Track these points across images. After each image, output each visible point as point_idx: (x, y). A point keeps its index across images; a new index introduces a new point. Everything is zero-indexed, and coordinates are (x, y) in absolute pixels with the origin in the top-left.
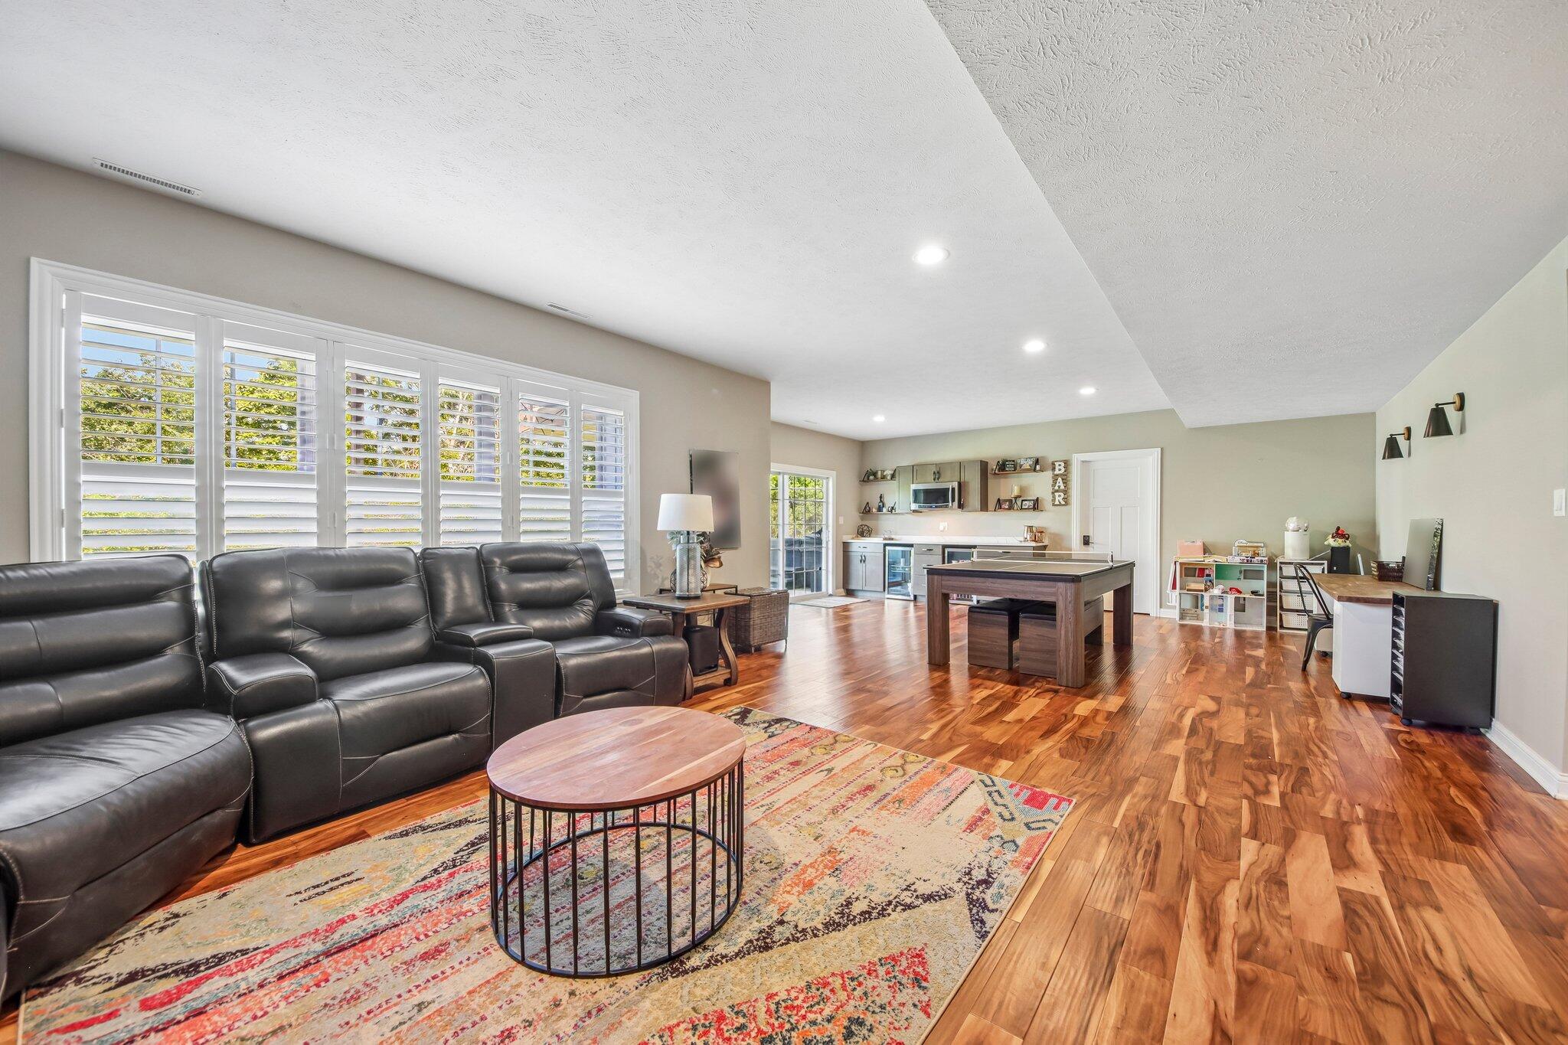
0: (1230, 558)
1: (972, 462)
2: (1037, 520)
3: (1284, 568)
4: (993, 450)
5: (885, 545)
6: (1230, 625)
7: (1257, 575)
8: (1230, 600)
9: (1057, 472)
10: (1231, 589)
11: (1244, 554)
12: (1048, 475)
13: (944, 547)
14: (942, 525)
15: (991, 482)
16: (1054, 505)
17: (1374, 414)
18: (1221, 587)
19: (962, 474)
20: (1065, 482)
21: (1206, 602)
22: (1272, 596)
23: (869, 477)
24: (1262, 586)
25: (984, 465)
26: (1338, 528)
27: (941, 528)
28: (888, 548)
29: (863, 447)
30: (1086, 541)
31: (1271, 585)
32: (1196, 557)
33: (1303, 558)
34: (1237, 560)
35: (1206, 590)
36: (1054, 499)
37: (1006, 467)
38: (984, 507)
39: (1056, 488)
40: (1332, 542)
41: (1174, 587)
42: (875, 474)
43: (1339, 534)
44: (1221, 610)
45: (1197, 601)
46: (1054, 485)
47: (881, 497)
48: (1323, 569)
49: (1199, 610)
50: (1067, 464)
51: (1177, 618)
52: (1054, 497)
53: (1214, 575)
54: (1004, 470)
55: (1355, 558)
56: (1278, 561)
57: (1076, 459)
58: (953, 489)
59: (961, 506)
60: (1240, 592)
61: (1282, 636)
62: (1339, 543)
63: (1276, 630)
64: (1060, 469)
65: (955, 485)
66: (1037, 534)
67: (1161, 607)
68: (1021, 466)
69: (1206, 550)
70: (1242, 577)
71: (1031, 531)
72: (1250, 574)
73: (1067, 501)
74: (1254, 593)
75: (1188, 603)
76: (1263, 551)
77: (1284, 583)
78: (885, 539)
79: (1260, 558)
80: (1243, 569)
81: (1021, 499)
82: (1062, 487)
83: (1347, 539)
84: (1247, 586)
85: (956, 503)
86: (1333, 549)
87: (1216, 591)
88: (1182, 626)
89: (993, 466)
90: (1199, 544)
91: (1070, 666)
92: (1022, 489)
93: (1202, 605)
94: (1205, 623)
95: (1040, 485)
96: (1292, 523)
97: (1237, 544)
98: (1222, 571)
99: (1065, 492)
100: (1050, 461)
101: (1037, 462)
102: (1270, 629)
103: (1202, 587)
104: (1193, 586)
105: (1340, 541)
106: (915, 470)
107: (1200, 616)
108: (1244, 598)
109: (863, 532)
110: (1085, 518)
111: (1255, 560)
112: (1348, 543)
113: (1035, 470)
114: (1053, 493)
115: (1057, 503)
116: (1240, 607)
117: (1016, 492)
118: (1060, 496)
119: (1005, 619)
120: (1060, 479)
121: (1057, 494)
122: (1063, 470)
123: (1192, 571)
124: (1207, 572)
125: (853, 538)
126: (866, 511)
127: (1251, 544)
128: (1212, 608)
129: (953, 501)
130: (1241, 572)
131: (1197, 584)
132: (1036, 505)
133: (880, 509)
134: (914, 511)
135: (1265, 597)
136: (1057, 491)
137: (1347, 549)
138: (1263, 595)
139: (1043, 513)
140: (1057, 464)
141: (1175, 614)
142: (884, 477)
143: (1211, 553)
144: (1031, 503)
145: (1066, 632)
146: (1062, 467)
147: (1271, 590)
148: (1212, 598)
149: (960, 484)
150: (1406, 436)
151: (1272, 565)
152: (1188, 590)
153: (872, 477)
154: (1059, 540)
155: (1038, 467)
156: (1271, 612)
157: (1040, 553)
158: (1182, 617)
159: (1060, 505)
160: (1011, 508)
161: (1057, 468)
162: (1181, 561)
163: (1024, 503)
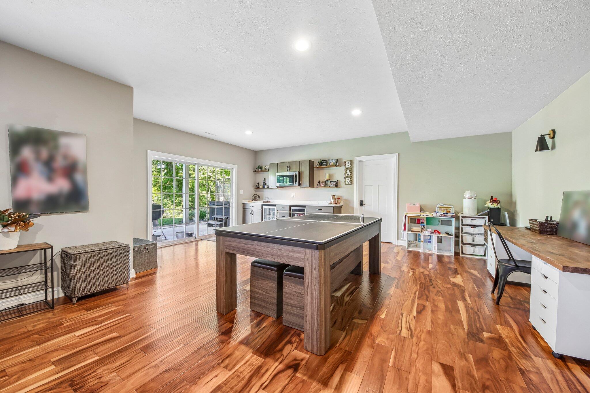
0: (434, 214)
1: (305, 161)
2: (337, 192)
3: (464, 220)
4: (316, 156)
5: (263, 205)
6: (435, 252)
7: (449, 223)
8: (435, 237)
9: (347, 167)
10: (435, 231)
11: (441, 212)
12: (343, 168)
13: (291, 206)
14: (293, 195)
15: (316, 172)
16: (345, 184)
17: (511, 133)
18: (430, 230)
19: (301, 167)
20: (351, 172)
21: (422, 238)
22: (457, 235)
23: (259, 169)
24: (452, 229)
25: (312, 164)
26: (492, 197)
27: (292, 196)
28: (264, 207)
29: (256, 153)
30: (361, 203)
31: (457, 228)
32: (416, 213)
33: (473, 214)
34: (439, 215)
35: (421, 231)
36: (345, 182)
37: (323, 164)
38: (312, 184)
39: (347, 175)
40: (489, 205)
41: (405, 229)
42: (261, 168)
43: (493, 200)
44: (430, 242)
45: (417, 237)
46: (345, 174)
47: (264, 180)
48: (485, 221)
49: (418, 241)
50: (352, 162)
51: (406, 245)
52: (345, 180)
53: (425, 223)
54: (321, 165)
55: (504, 215)
56: (461, 215)
57: (356, 159)
58: (296, 175)
59: (300, 184)
60: (440, 233)
61: (463, 258)
62: (494, 206)
63: (459, 255)
64: (348, 165)
65: (297, 173)
66: (337, 199)
67: (398, 239)
68: (329, 163)
69: (421, 209)
70: (440, 224)
71: (335, 198)
72: (445, 222)
73: (352, 183)
74: (447, 233)
75: (412, 238)
76: (452, 210)
77: (464, 229)
78: (264, 202)
79: (451, 214)
80: (440, 219)
81: (330, 181)
82: (349, 175)
83: (499, 203)
84: (444, 229)
85: (297, 183)
86: (491, 209)
87: (427, 232)
88: (409, 252)
89: (316, 163)
90: (418, 205)
91: (315, 333)
92: (330, 176)
93: (420, 239)
94: (421, 250)
95: (338, 174)
96: (467, 194)
97: (438, 206)
98: (429, 221)
99: (351, 177)
100: (344, 160)
101: (337, 161)
102: (457, 254)
103: (419, 229)
104: (415, 229)
105: (495, 204)
106: (278, 166)
107: (418, 246)
108: (441, 237)
109: (256, 198)
110: (361, 191)
111: (448, 215)
112: (499, 206)
113: (336, 165)
114: (345, 178)
115: (347, 183)
116: (440, 241)
117: (327, 177)
118: (348, 179)
119: (274, 274)
120: (348, 171)
121: (347, 178)
122: (350, 165)
123: (415, 220)
124: (422, 221)
125: (249, 202)
126: (257, 187)
127: (445, 206)
128: (425, 241)
129: (296, 182)
130: (439, 221)
131: (417, 228)
132: (337, 184)
133: (264, 187)
134: (278, 187)
135: (454, 236)
136: (347, 177)
137: (498, 210)
138: (452, 235)
139: (340, 189)
140: (347, 162)
141: (406, 244)
142: (265, 170)
143: (424, 211)
144: (334, 183)
145: (312, 298)
146: (349, 164)
147: (457, 231)
148: (424, 236)
149: (299, 173)
150: (552, 135)
151: (457, 218)
152: (412, 231)
153: (260, 170)
154: (347, 202)
155: (338, 164)
156: (457, 243)
157: (338, 209)
158: (409, 246)
159: (348, 184)
160: (325, 186)
161: (347, 164)
162: (408, 215)
163: (331, 183)
